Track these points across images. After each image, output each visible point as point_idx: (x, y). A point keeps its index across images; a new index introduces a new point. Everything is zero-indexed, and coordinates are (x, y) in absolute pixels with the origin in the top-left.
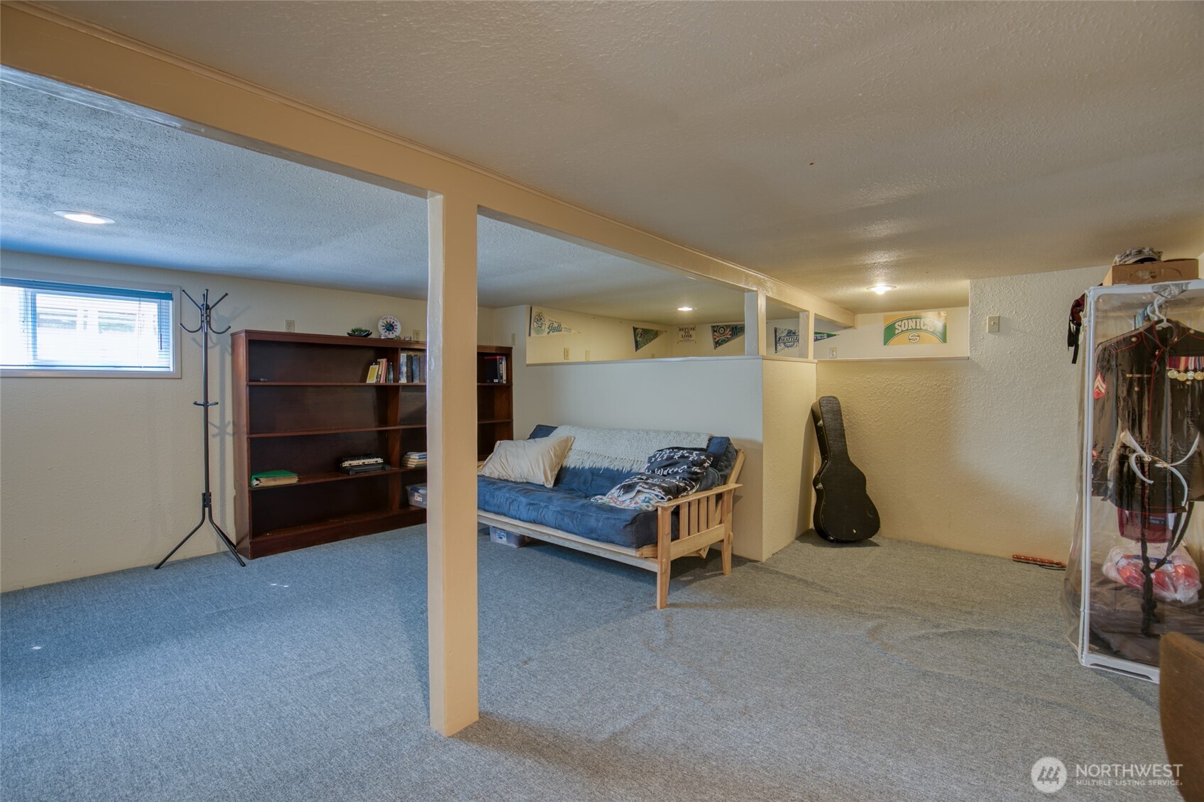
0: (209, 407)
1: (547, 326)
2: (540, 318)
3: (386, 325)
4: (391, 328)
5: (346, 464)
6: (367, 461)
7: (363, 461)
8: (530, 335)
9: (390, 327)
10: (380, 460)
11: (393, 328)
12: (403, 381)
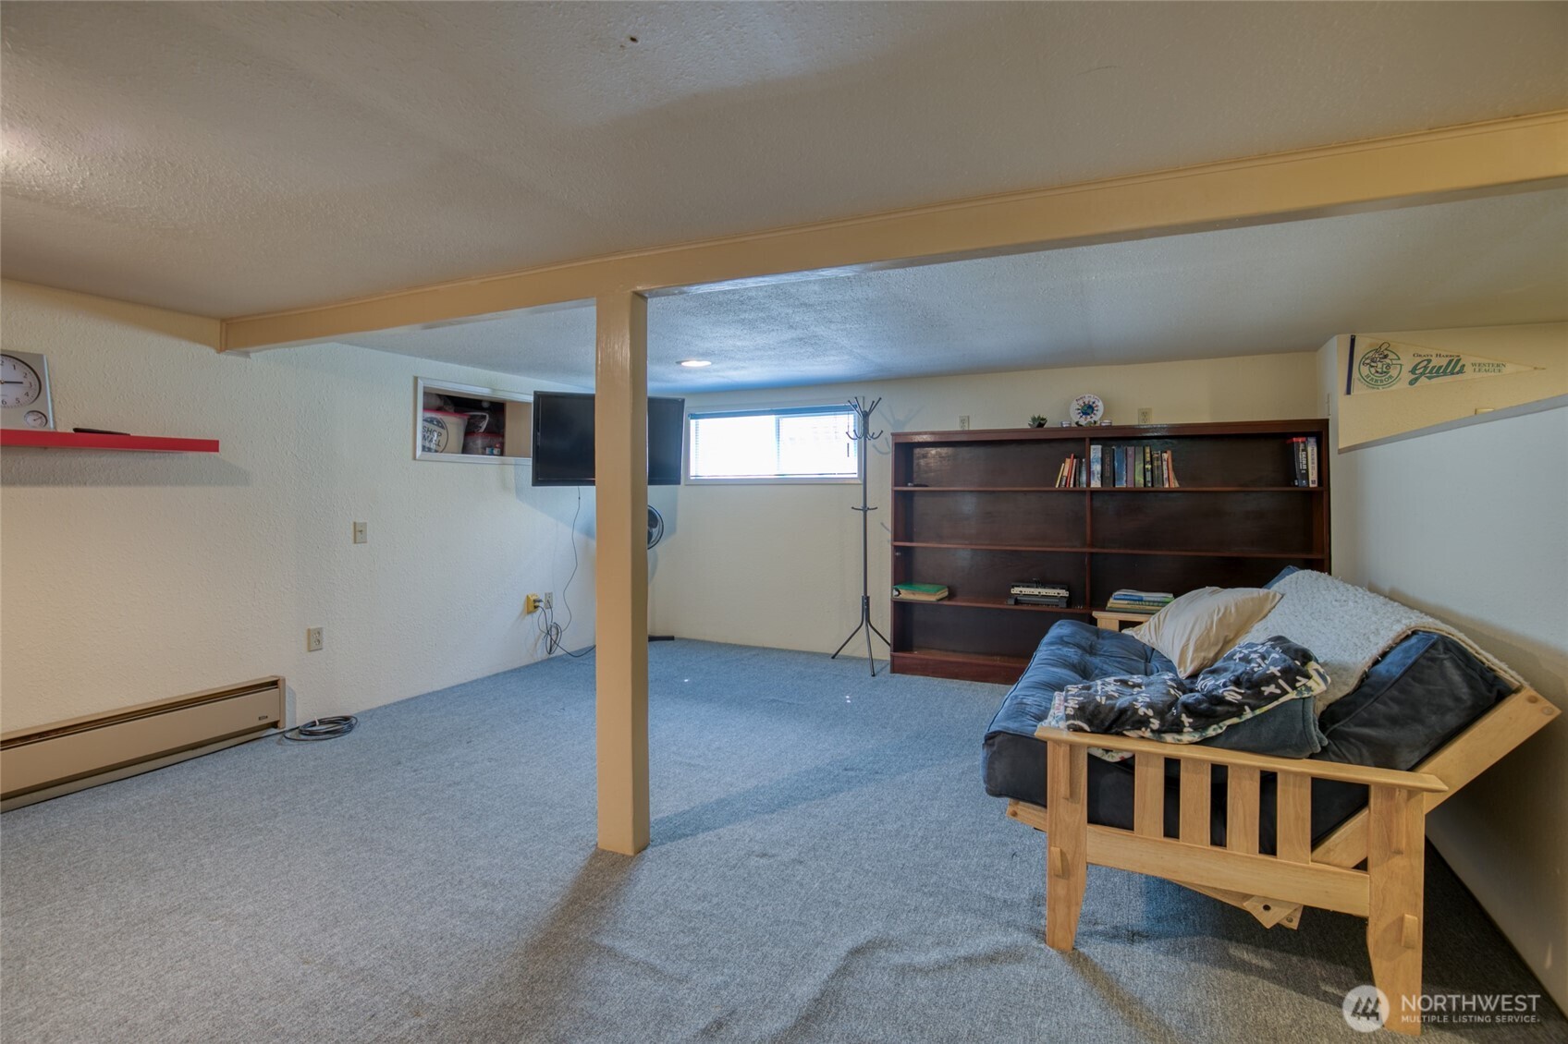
0: (869, 512)
1: (1408, 367)
2: (1381, 355)
3: (1083, 407)
4: (1089, 411)
5: (1016, 591)
6: (1044, 591)
7: (1040, 590)
8: (1348, 392)
9: (1088, 409)
10: (1064, 593)
11: (1093, 410)
12: (1096, 484)
